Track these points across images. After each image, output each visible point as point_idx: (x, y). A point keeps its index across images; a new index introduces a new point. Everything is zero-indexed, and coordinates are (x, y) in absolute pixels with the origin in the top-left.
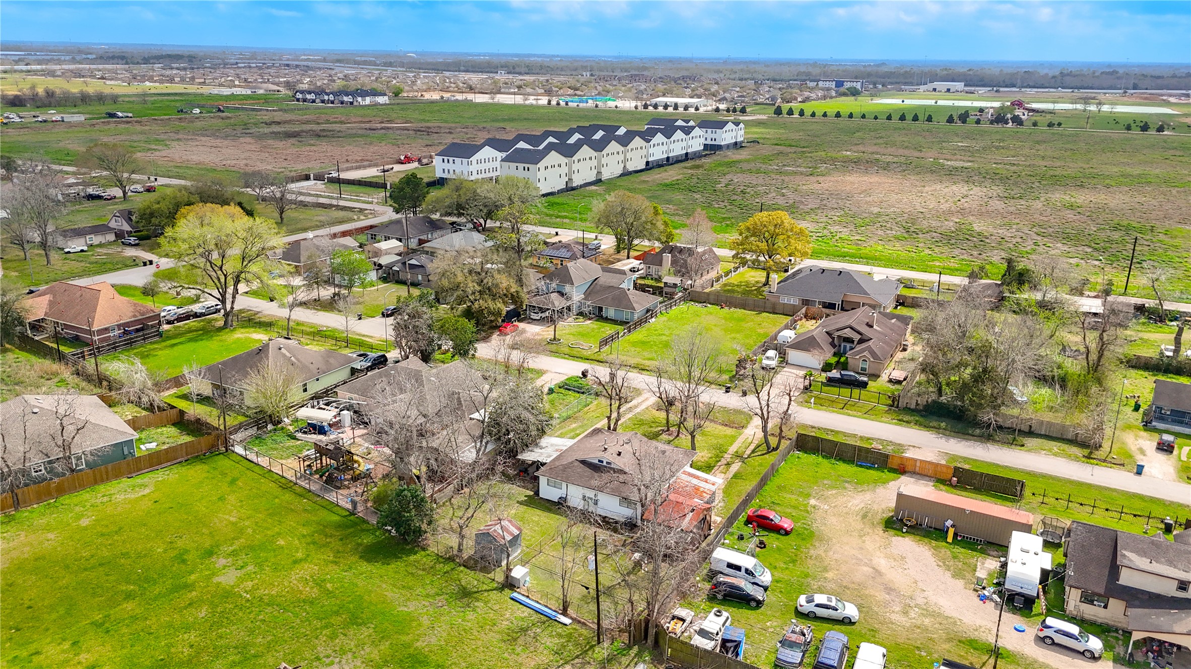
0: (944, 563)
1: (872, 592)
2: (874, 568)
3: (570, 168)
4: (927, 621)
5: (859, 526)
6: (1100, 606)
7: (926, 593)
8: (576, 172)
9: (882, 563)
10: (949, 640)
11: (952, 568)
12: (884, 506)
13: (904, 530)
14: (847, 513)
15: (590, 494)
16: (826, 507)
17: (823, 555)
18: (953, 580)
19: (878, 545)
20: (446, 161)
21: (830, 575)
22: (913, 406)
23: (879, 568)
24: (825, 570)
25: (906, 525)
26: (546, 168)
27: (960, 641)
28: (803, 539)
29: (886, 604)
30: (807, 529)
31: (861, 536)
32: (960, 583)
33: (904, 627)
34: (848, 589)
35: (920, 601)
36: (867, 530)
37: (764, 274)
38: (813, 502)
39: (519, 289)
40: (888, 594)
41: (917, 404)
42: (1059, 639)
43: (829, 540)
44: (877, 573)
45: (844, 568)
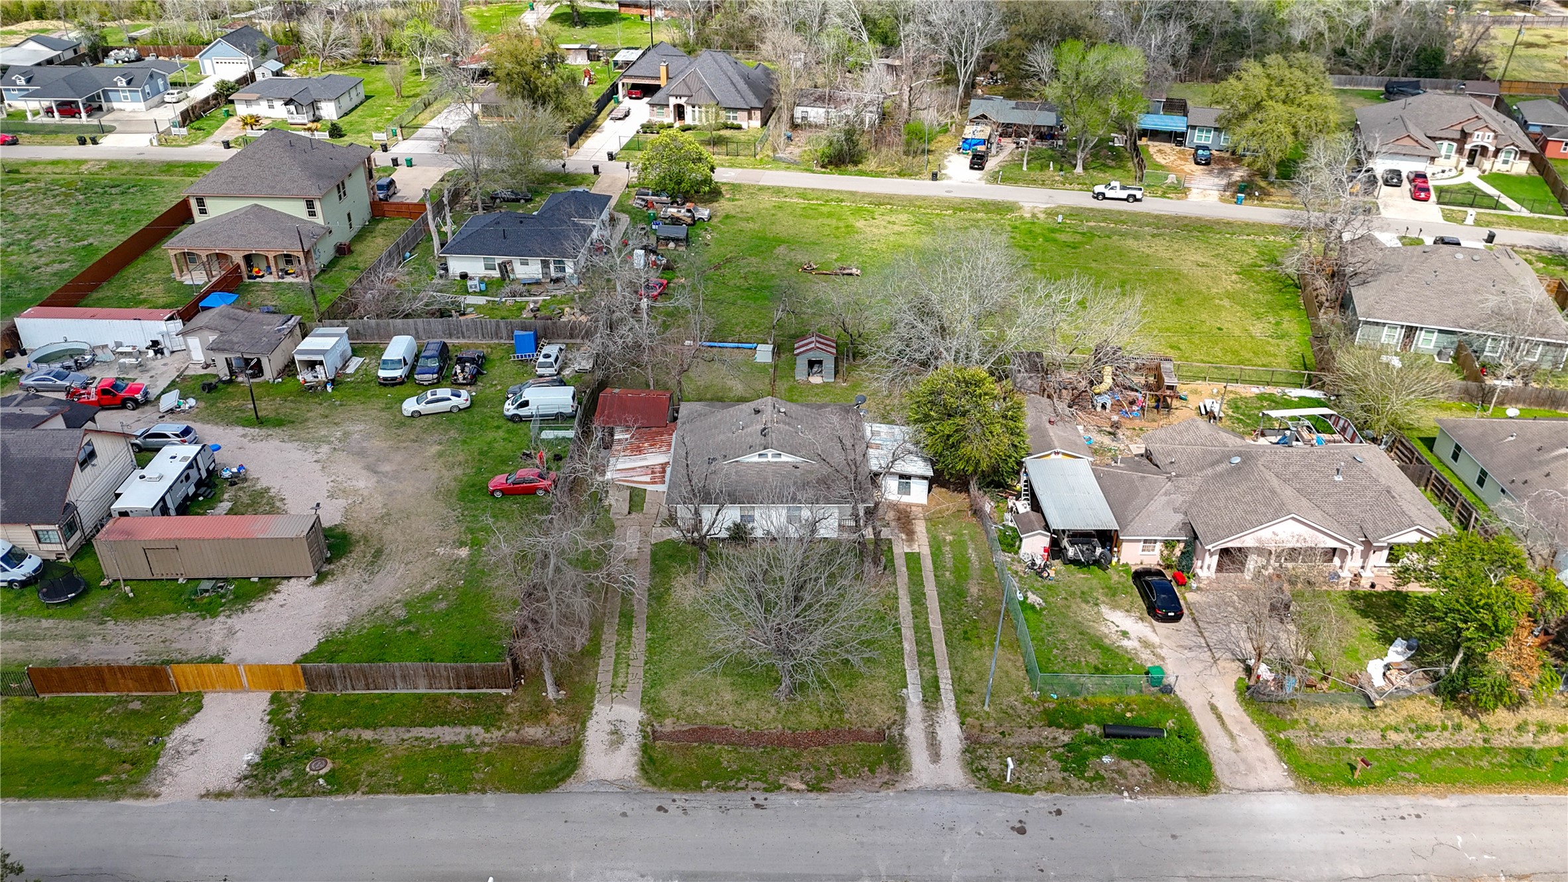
0: (272, 505)
1: (383, 445)
2: (376, 472)
4: (324, 432)
5: (389, 532)
7: (314, 459)
9: (363, 483)
10: (305, 420)
11: (264, 501)
16: (441, 551)
17: (444, 472)
18: (271, 485)
19: (363, 505)
21: (435, 449)
23: (369, 474)
24: (440, 455)
28: (473, 486)
29: (368, 436)
30: (470, 501)
31: (388, 514)
32: (263, 484)
33: (353, 420)
34: (412, 441)
35: (325, 449)
36: (377, 527)
38: (464, 552)
40: (363, 448)
43: (436, 497)
44: (372, 469)
45: (416, 462)
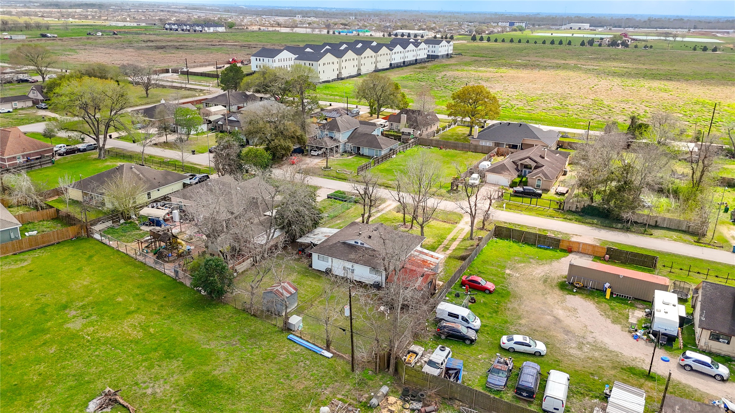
0: (605, 313)
1: (555, 334)
2: (555, 317)
3: (340, 65)
4: (596, 354)
5: (542, 287)
6: (724, 342)
7: (594, 334)
8: (344, 68)
9: (560, 313)
10: (614, 368)
11: (611, 317)
12: (558, 274)
13: (575, 291)
14: (532, 279)
15: (349, 265)
16: (517, 275)
17: (517, 307)
18: (613, 325)
19: (557, 301)
20: (258, 60)
21: (523, 322)
22: (574, 209)
23: (558, 317)
24: (520, 318)
25: (576, 287)
26: (324, 64)
27: (622, 369)
28: (503, 297)
29: (566, 342)
30: (505, 290)
31: (543, 295)
32: (618, 327)
33: (580, 358)
34: (537, 331)
35: (590, 340)
36: (548, 290)
37: (469, 129)
38: (508, 271)
39: (303, 133)
40: (567, 335)
41: (577, 208)
42: (696, 366)
43: (521, 297)
44: (557, 320)
45: (533, 317)
